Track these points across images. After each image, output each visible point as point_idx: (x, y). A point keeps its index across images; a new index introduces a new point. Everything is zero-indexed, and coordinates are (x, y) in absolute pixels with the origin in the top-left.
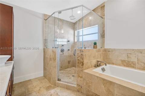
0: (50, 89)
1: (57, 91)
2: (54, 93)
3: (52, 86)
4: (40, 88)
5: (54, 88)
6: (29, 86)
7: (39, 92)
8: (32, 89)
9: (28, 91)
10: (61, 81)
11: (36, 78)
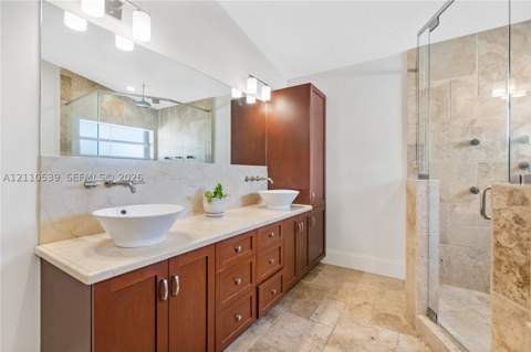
0: (384, 323)
1: (401, 343)
2: (388, 342)
3: (404, 322)
4: (366, 303)
5: (402, 330)
6: (346, 285)
7: (351, 310)
8: (347, 294)
9: (336, 293)
10: (436, 322)
11: (378, 276)
